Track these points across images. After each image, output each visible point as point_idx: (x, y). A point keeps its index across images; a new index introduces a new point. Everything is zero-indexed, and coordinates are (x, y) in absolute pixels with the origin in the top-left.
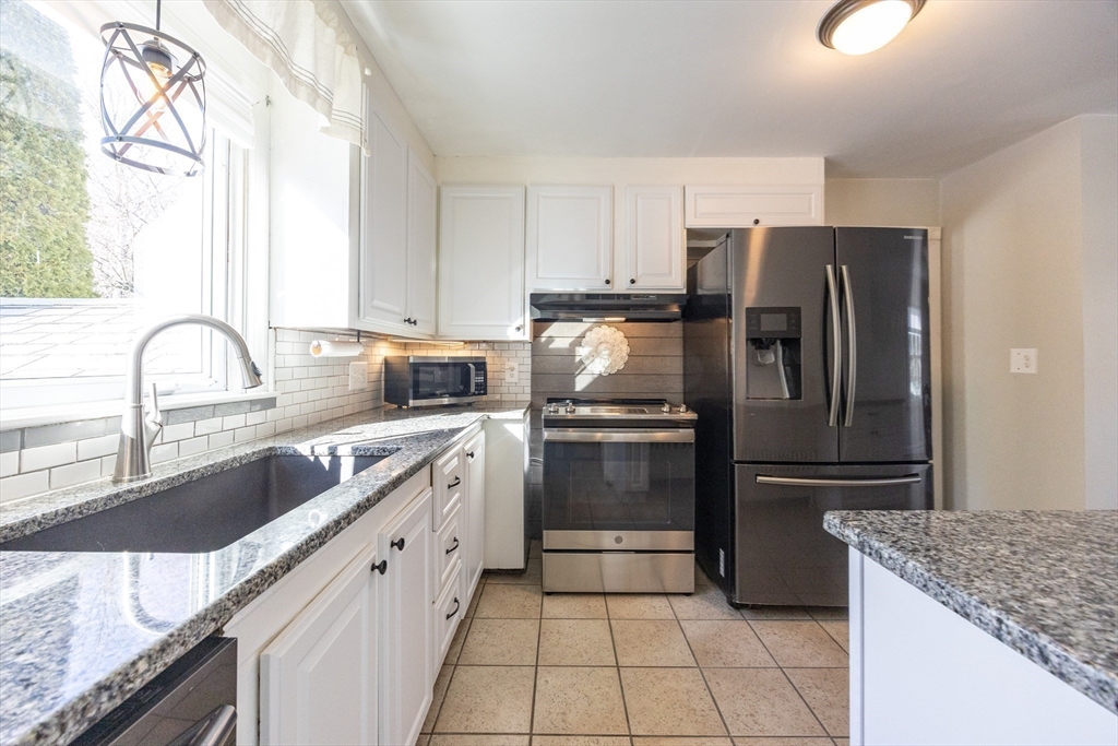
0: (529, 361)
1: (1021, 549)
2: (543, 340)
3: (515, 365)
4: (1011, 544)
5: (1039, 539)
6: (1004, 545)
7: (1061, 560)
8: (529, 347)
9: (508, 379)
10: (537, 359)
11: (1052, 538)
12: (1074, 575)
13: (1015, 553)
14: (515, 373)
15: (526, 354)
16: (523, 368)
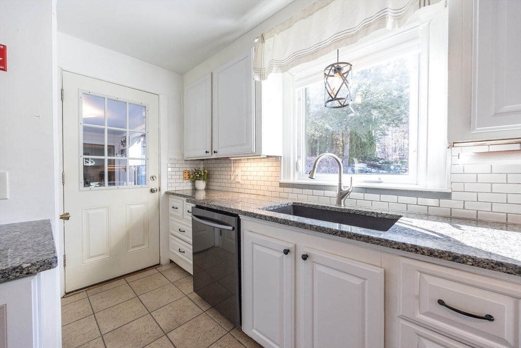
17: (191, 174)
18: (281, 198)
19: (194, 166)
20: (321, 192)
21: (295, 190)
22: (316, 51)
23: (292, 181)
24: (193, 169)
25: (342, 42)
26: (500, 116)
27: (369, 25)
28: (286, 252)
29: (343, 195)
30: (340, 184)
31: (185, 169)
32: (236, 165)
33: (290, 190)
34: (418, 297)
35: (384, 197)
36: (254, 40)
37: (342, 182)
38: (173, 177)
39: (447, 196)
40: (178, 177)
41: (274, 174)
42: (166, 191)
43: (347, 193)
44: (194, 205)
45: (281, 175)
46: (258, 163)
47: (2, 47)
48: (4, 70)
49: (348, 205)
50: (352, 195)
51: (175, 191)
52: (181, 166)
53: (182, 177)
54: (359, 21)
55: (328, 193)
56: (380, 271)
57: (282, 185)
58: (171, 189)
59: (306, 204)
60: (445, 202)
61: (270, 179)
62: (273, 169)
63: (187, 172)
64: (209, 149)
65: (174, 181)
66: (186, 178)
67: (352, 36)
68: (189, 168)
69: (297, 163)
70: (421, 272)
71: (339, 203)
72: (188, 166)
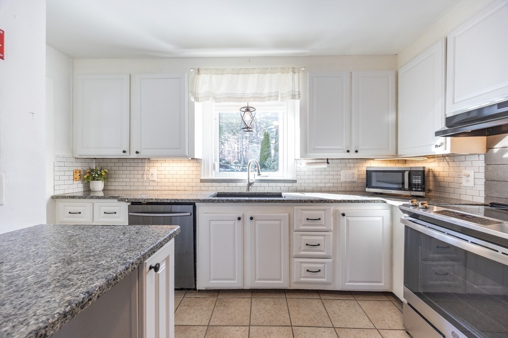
0: (482, 170)
1: (118, 240)
2: (495, 151)
3: (471, 173)
4: (121, 240)
5: (113, 247)
6: (123, 238)
7: (105, 241)
8: (482, 157)
9: (464, 183)
10: (490, 167)
11: (109, 249)
12: (101, 238)
13: (119, 237)
14: (471, 179)
15: (480, 163)
16: (478, 175)
17: (82, 174)
18: (202, 190)
19: (85, 165)
20: (234, 184)
21: (214, 184)
22: (242, 98)
23: (210, 177)
24: (85, 169)
25: (257, 99)
26: (315, 150)
27: (271, 96)
28: (239, 219)
29: (250, 184)
30: (249, 178)
31: (76, 168)
32: (151, 164)
33: (210, 184)
34: (301, 220)
35: (271, 184)
36: (190, 69)
37: (250, 177)
38: (61, 178)
39: (295, 181)
40: (67, 178)
41: (195, 173)
42: (53, 195)
43: (253, 183)
44: (129, 204)
45: (201, 173)
46: (178, 164)
47: (1, 32)
48: (2, 58)
49: (253, 190)
50: (255, 184)
51: (64, 194)
52: (71, 164)
53: (72, 178)
54: (266, 91)
55: (239, 184)
56: (287, 214)
57: (202, 181)
58: (57, 193)
59: (227, 193)
60: (295, 184)
61: (191, 176)
62: (195, 169)
63: (78, 172)
64: (127, 149)
65: (62, 183)
66: (77, 179)
67: (262, 98)
68: (79, 167)
69: (214, 165)
70: (301, 210)
71: (248, 189)
72: (79, 164)
